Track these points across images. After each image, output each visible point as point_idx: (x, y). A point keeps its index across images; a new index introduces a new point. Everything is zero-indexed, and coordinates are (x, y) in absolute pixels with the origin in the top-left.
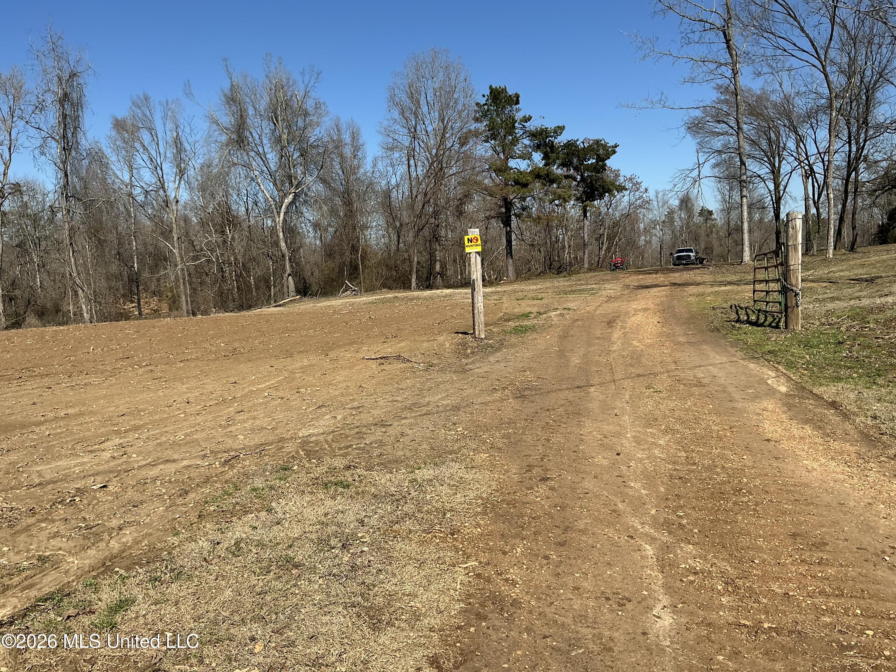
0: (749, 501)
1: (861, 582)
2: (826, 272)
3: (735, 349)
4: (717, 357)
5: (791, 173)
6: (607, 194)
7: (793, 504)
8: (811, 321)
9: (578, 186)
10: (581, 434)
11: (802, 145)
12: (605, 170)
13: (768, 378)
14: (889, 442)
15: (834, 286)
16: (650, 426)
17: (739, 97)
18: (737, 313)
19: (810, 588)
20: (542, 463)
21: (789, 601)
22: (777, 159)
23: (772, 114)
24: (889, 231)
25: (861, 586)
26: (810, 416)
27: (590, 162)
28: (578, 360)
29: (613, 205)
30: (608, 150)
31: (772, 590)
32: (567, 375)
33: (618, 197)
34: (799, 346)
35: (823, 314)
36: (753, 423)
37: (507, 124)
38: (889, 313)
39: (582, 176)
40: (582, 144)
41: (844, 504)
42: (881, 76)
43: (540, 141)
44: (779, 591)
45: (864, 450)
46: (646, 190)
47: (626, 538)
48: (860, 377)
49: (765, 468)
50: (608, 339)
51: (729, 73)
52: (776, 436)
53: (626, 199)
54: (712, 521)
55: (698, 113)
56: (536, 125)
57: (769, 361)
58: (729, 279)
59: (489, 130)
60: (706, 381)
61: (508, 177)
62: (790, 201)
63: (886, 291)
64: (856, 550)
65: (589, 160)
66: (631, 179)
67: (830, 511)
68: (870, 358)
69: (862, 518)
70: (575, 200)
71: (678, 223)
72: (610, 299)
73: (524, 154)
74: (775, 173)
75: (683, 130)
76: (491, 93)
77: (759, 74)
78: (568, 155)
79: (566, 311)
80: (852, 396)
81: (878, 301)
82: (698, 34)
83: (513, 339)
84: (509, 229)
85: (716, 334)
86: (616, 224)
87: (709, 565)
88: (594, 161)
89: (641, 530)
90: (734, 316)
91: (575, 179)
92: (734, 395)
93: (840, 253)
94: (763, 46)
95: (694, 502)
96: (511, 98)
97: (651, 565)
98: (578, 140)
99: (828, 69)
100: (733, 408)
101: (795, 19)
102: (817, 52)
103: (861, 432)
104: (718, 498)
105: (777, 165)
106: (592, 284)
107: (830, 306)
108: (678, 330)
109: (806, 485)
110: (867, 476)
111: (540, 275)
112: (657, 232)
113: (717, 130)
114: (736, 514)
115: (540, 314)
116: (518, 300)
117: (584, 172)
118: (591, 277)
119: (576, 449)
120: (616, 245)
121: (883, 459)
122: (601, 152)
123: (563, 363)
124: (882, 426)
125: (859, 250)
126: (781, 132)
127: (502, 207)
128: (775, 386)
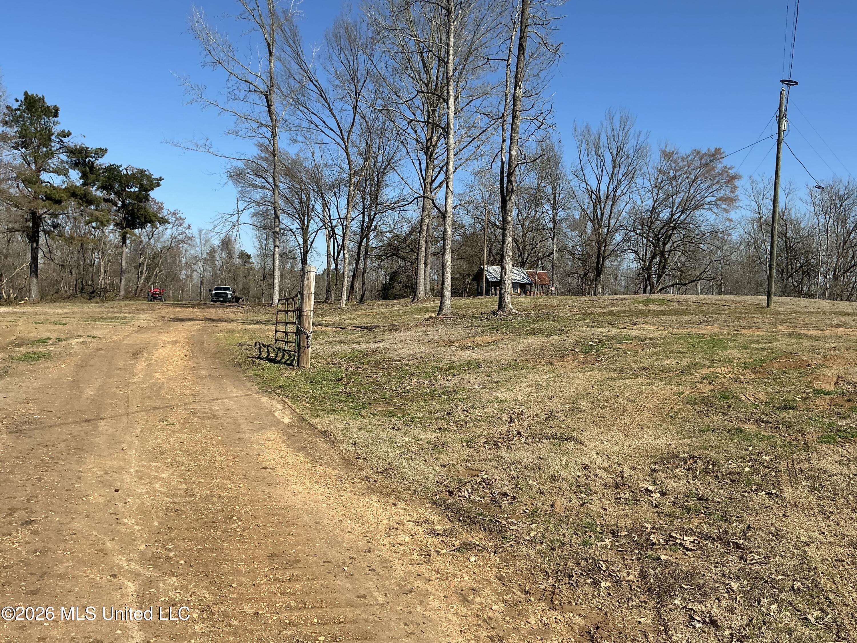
0: (237, 527)
1: (322, 593)
2: (339, 319)
3: (252, 383)
4: (235, 390)
5: (317, 231)
6: (149, 225)
7: (276, 527)
8: (320, 361)
9: (118, 211)
10: (80, 472)
11: (327, 209)
12: (148, 200)
13: (275, 411)
14: (362, 465)
15: (343, 332)
16: (156, 459)
17: (276, 158)
18: (260, 351)
19: (277, 605)
20: (28, 505)
21: (257, 620)
22: (306, 218)
23: (304, 178)
24: (390, 289)
25: (322, 596)
26: (305, 443)
27: (132, 190)
28: (92, 391)
29: (155, 236)
30: (152, 182)
31: (244, 612)
32: (77, 408)
33: (160, 229)
34: (306, 381)
35: (330, 355)
36: (255, 452)
37: (41, 134)
38: (379, 357)
39: (123, 202)
40: (125, 171)
41: (319, 522)
42: (389, 164)
43: (79, 160)
44: (250, 611)
45: (342, 473)
46: (189, 226)
47: (109, 577)
48: (350, 409)
49: (258, 495)
50: (130, 370)
51: (269, 135)
52: (273, 464)
53: (169, 232)
54: (199, 551)
55: (240, 165)
56: (75, 142)
57: (279, 395)
58: (259, 319)
59: (20, 137)
60: (220, 413)
61: (38, 190)
62: (315, 255)
63: (379, 338)
64: (322, 564)
65: (132, 187)
66: (174, 214)
67: (306, 530)
68: (360, 393)
69: (332, 534)
70: (114, 225)
71: (218, 262)
72: (141, 329)
73: (60, 169)
74: (304, 229)
75: (225, 177)
76: (25, 99)
77: (295, 141)
78: (109, 179)
79: (90, 339)
80: (340, 426)
81: (373, 346)
82: (243, 93)
83: (21, 367)
84: (35, 245)
85: (238, 369)
86: (157, 255)
87: (189, 595)
88: (137, 189)
89: (127, 568)
90: (256, 353)
91: (115, 204)
92: (243, 427)
93: (351, 304)
94: (299, 117)
95: (185, 534)
96: (49, 110)
97: (130, 602)
98: (121, 166)
99: (349, 149)
100: (240, 439)
101: (326, 101)
102: (341, 133)
103: (343, 457)
104: (209, 528)
105: (306, 223)
106: (126, 313)
107: (337, 348)
108: (204, 364)
109: (291, 508)
110: (341, 496)
111: (68, 298)
112: (199, 267)
113: (257, 183)
114: (223, 541)
115: (60, 340)
116: (36, 323)
117: (126, 199)
118: (126, 306)
119: (70, 487)
120: (156, 275)
121: (356, 480)
122: (145, 182)
123: (75, 394)
124: (359, 451)
125: (367, 302)
126: (311, 195)
127: (29, 221)
128: (280, 418)
